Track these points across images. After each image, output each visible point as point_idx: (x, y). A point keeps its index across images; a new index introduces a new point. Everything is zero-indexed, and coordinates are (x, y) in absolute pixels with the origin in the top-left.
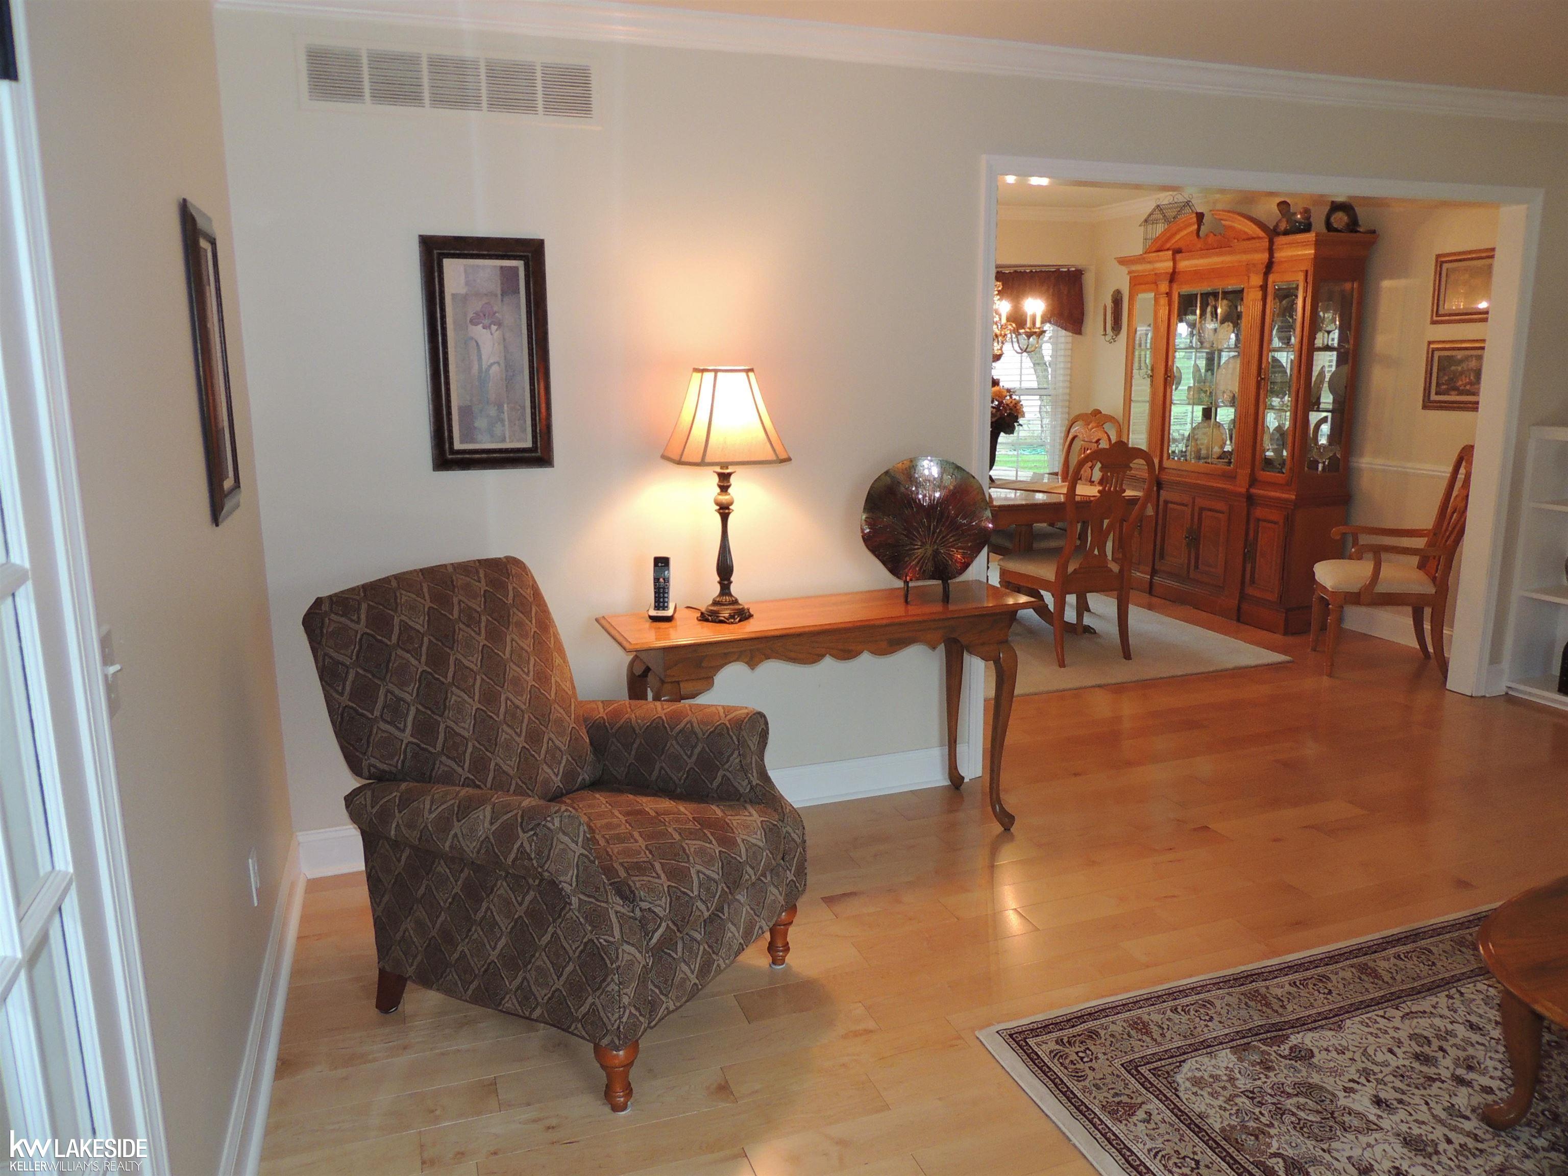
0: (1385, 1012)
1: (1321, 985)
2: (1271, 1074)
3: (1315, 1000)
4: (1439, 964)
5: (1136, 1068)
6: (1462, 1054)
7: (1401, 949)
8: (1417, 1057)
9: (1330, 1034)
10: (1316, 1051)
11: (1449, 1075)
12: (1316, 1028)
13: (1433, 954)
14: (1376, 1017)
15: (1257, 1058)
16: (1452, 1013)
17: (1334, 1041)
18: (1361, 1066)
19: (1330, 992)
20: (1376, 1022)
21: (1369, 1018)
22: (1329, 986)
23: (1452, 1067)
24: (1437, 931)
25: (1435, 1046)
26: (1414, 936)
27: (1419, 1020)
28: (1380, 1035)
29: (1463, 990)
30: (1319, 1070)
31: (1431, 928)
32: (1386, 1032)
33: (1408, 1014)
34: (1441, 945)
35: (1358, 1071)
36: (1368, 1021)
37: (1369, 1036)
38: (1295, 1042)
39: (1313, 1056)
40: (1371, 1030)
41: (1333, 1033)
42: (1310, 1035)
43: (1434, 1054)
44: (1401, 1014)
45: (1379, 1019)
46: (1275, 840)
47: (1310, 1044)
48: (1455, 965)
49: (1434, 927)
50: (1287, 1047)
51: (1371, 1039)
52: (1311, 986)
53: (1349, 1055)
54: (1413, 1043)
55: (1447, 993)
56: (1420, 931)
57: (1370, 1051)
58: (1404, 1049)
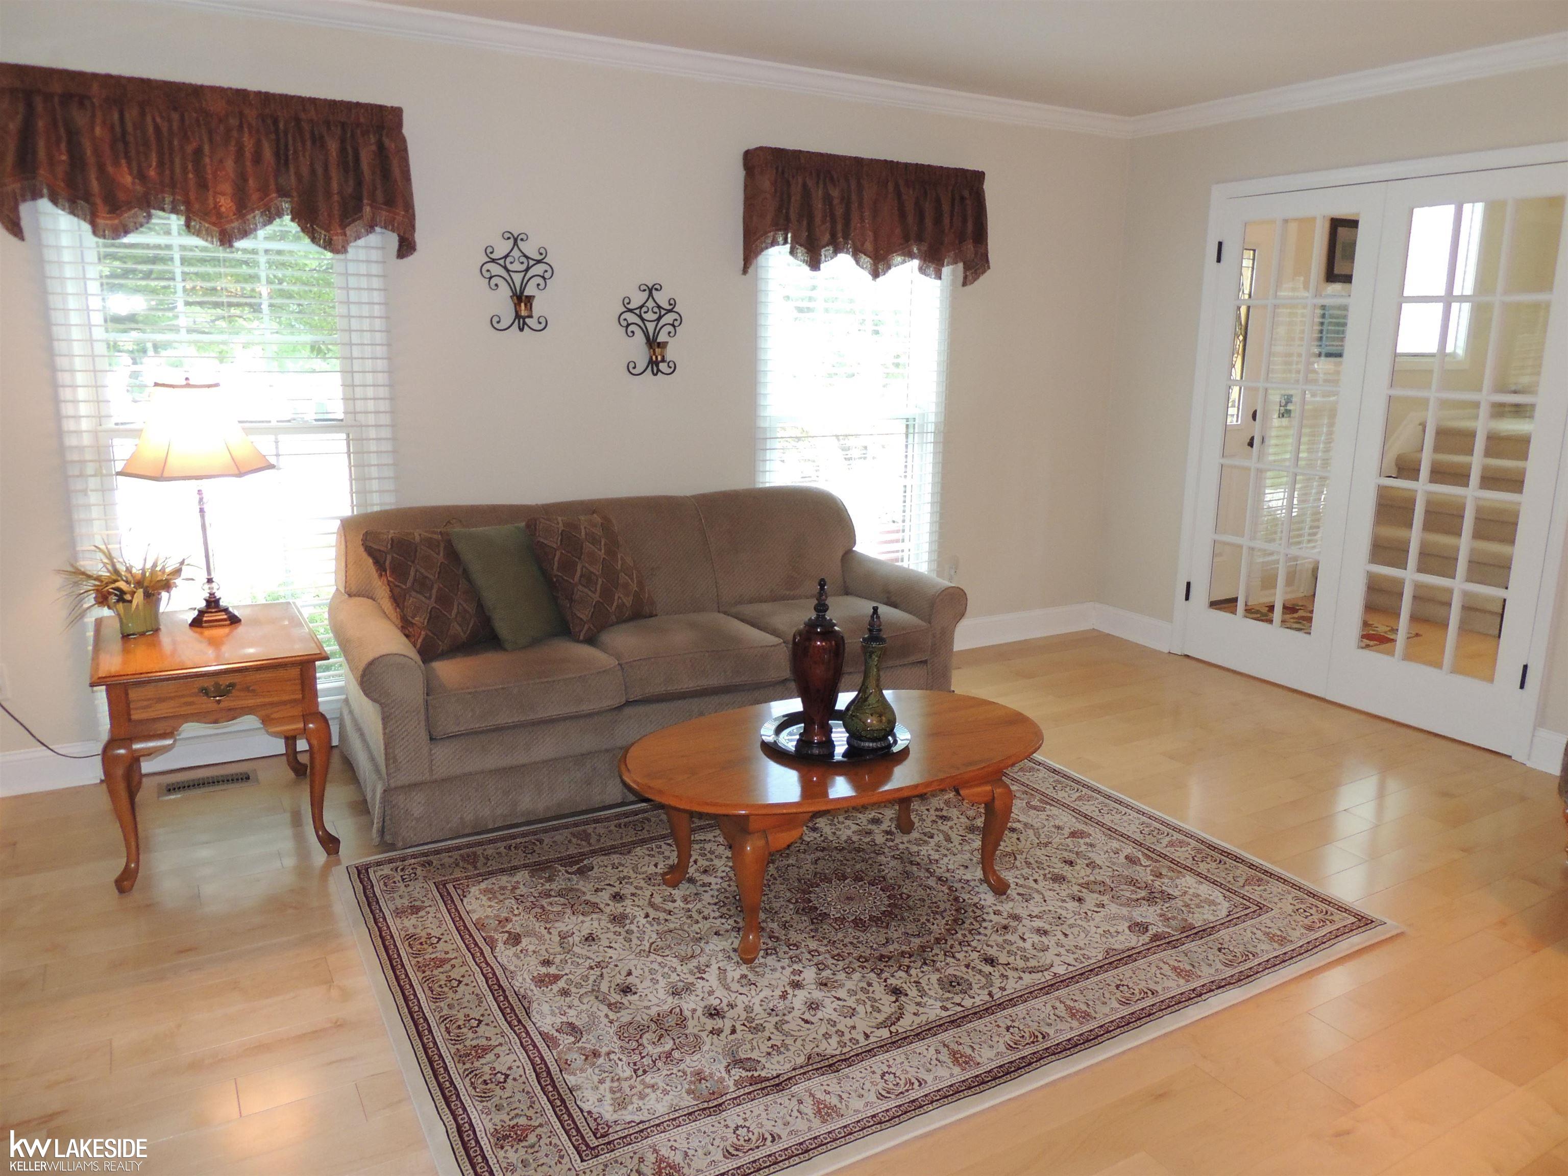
0: (1067, 969)
1: (1128, 995)
2: (1159, 911)
3: (1131, 978)
5: (1261, 908)
6: (1009, 937)
8: (1046, 933)
9: (1116, 946)
10: (1127, 931)
11: (1024, 921)
12: (1128, 950)
14: (1076, 964)
15: (1173, 923)
16: (1005, 973)
17: (1113, 941)
18: (1092, 923)
19: (1118, 987)
20: (1076, 960)
21: (1082, 962)
22: (1119, 994)
23: (1020, 927)
25: (1029, 942)
27: (1037, 965)
28: (1073, 948)
29: (987, 998)
30: (1123, 918)
32: (1068, 951)
33: (1046, 970)
35: (1093, 920)
36: (1083, 960)
37: (1083, 946)
38: (1144, 937)
39: (1129, 927)
40: (1082, 952)
41: (1113, 947)
42: (1133, 944)
43: (1031, 936)
44: (1052, 969)
45: (1074, 963)
47: (1132, 936)
50: (1150, 932)
51: (1081, 944)
52: (1137, 992)
53: (1100, 931)
54: (1046, 943)
55: (1005, 993)
57: (1083, 935)
58: (1055, 938)
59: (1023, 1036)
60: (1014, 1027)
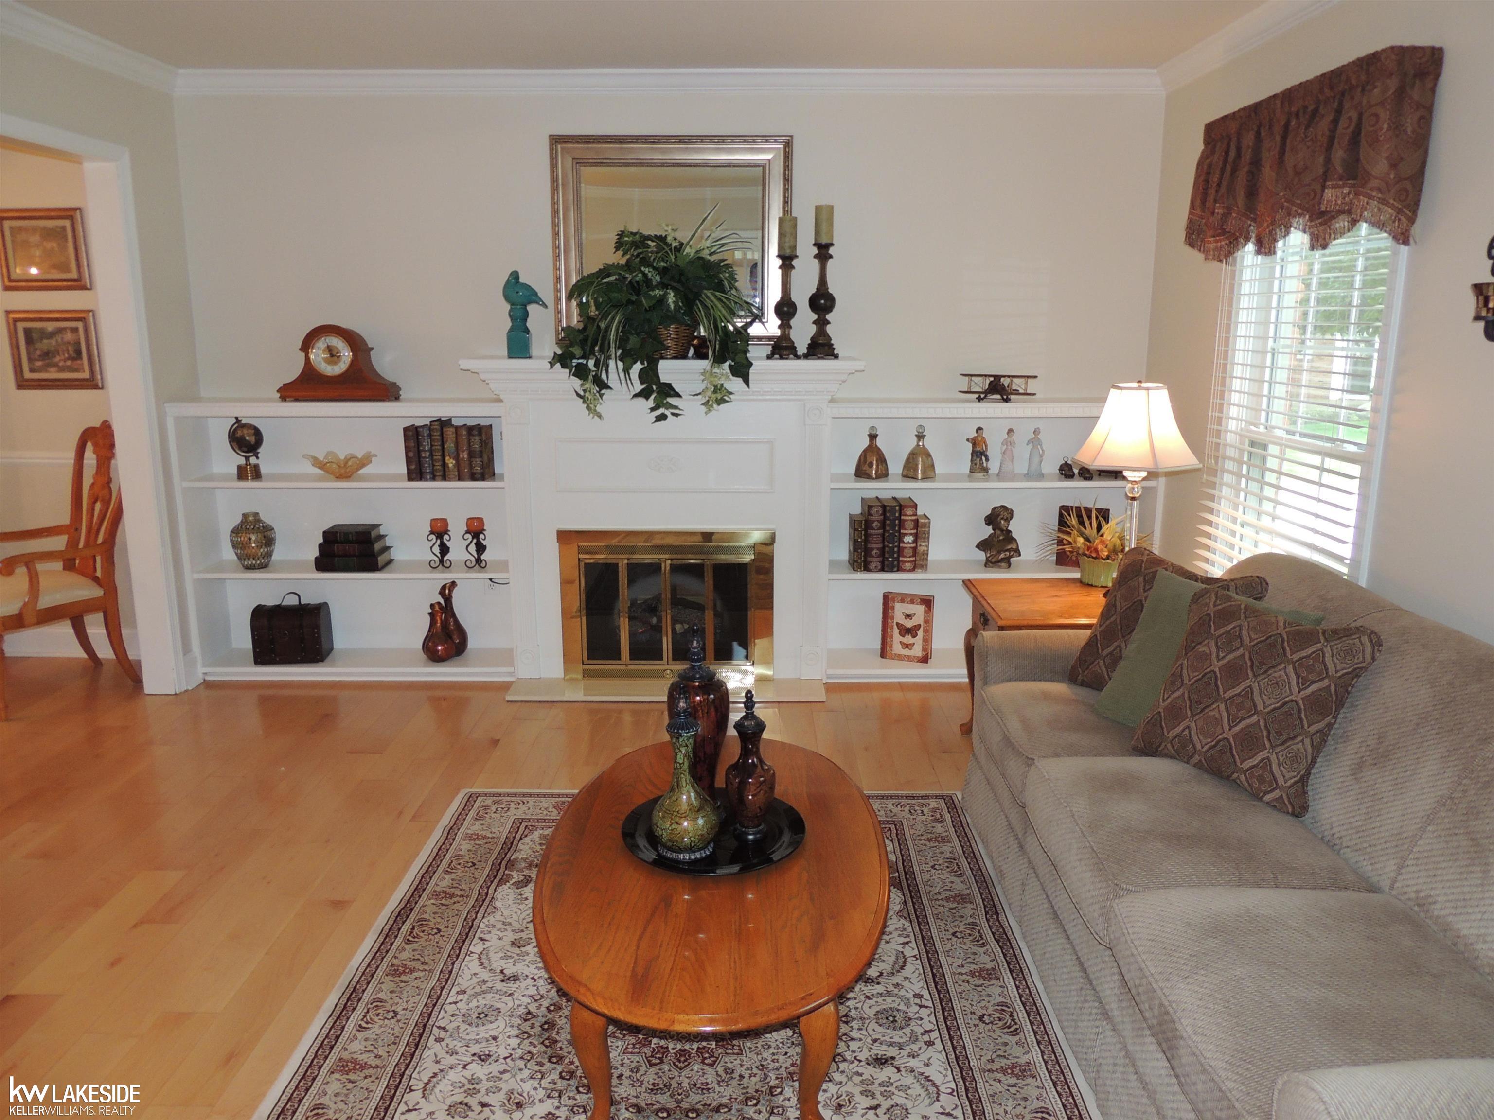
4: (399, 1009)
7: (356, 1017)
13: (385, 1001)
16: (454, 1057)
24: (368, 973)
25: (473, 1107)
26: (353, 995)
27: (437, 1086)
29: (442, 1024)
31: (359, 973)
34: (383, 986)
46: (113, 964)
48: (412, 1000)
49: (361, 970)
55: (433, 1037)
56: (354, 983)
59: (378, 1015)
60: (393, 1018)
